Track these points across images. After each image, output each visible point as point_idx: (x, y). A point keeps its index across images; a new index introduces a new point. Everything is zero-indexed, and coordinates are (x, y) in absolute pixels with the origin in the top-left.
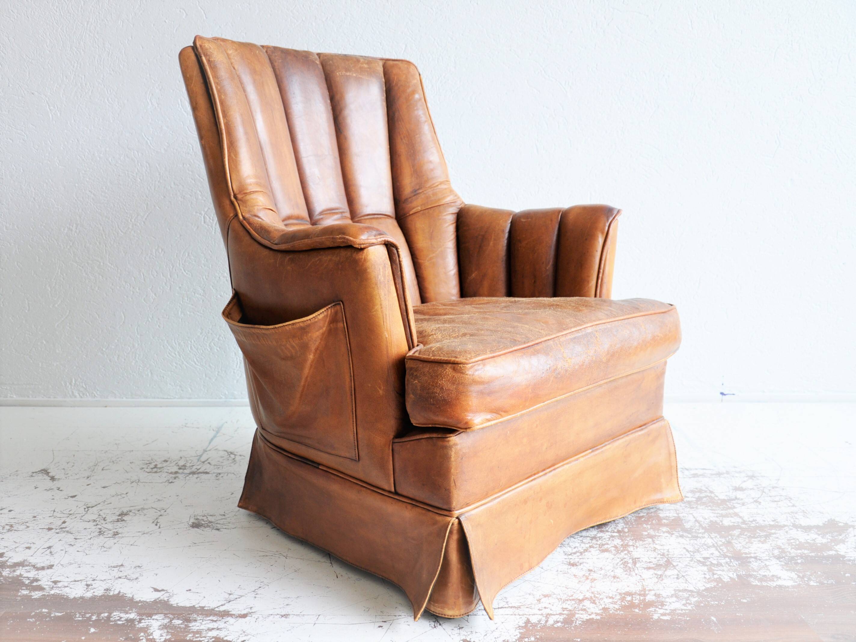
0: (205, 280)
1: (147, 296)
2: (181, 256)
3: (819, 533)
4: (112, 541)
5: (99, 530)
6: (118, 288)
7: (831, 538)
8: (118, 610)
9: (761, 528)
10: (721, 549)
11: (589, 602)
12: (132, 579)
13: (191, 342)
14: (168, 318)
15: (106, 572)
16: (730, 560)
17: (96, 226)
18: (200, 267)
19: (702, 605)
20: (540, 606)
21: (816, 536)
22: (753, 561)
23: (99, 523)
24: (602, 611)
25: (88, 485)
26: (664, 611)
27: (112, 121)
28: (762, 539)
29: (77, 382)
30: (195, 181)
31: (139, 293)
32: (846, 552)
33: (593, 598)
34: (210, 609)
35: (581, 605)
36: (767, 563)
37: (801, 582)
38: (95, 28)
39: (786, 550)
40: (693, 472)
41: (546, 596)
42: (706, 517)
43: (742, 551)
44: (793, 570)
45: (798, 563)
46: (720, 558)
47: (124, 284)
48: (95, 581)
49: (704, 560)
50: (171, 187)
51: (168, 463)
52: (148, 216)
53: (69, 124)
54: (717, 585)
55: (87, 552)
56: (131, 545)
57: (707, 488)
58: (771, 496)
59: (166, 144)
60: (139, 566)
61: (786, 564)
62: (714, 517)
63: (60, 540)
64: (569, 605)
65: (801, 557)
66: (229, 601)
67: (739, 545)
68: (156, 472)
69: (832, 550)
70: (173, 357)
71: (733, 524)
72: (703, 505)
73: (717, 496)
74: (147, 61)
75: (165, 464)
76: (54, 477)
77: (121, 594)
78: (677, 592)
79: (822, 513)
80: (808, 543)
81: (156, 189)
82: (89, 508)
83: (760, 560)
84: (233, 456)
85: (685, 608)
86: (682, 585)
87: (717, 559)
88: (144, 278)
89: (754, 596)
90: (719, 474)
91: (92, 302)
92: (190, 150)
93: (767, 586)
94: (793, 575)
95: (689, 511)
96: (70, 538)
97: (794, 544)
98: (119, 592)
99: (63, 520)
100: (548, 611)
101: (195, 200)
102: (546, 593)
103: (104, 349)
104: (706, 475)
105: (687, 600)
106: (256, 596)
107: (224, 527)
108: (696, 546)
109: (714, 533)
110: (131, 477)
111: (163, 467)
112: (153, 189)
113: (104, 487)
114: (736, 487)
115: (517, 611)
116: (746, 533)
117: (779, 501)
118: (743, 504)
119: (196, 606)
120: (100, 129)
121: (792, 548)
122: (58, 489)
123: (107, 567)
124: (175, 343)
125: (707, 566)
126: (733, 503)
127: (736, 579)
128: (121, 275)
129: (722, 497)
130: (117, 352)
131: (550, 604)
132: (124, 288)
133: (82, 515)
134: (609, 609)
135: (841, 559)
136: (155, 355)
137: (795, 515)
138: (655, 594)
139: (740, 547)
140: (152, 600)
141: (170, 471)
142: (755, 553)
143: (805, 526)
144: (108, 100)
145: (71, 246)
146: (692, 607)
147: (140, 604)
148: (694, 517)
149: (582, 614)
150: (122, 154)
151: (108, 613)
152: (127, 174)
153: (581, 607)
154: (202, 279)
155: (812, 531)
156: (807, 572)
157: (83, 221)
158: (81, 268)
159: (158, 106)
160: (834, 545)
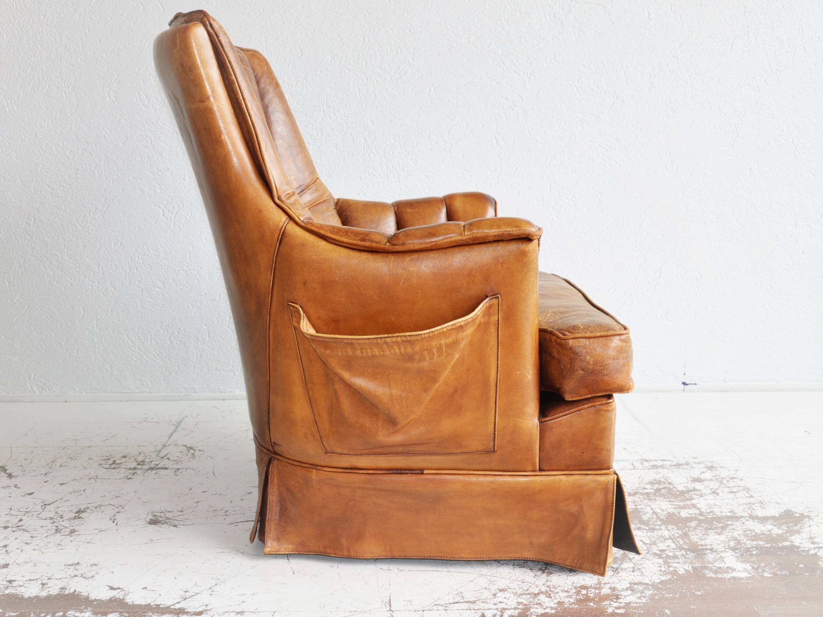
0: (165, 273)
1: (106, 290)
2: (140, 250)
3: (775, 523)
4: (69, 538)
5: (56, 528)
6: (77, 282)
7: (786, 529)
8: (73, 609)
9: (718, 519)
10: (677, 541)
11: (545, 596)
12: (88, 577)
13: (151, 336)
14: (128, 312)
15: (62, 570)
16: (686, 552)
17: (54, 220)
18: (160, 261)
19: (657, 598)
20: (495, 600)
21: (772, 527)
22: (709, 553)
23: (56, 521)
24: (557, 605)
25: (45, 482)
26: (619, 604)
27: (69, 115)
28: (719, 531)
29: (36, 378)
30: (153, 175)
31: (98, 287)
32: (801, 543)
33: (548, 591)
34: (165, 607)
35: (536, 599)
36: (723, 555)
37: (755, 574)
38: (52, 22)
39: (742, 542)
40: (652, 463)
41: (501, 590)
42: (664, 509)
43: (699, 543)
44: (748, 562)
45: (753, 554)
46: (677, 550)
47: (83, 278)
48: (51, 580)
49: (660, 553)
50: (129, 181)
51: (127, 458)
52: (106, 210)
53: (26, 118)
54: (673, 577)
55: (43, 550)
56: (88, 543)
57: (666, 480)
58: (729, 487)
59: (125, 137)
60: (95, 564)
61: (741, 555)
62: (672, 508)
63: (16, 538)
64: (524, 599)
65: (757, 548)
66: (185, 599)
67: (695, 536)
68: (114, 468)
69: (787, 541)
70: (133, 351)
71: (690, 515)
72: (661, 497)
73: (675, 488)
74: (104, 55)
75: (124, 460)
76: (11, 474)
77: (77, 593)
78: (632, 585)
79: (779, 504)
80: (763, 534)
81: (115, 182)
82: (46, 506)
83: (715, 551)
84: (192, 451)
85: (640, 601)
86: (637, 578)
87: (673, 552)
88: (103, 272)
89: (708, 588)
90: (678, 465)
91: (50, 297)
92: (148, 143)
93: (722, 578)
94: (748, 566)
95: (647, 503)
96: (26, 536)
97: (750, 535)
98: (75, 591)
99: (19, 518)
100: (503, 606)
101: (153, 193)
102: (502, 587)
103: (63, 344)
104: (665, 466)
105: (642, 593)
106: (212, 593)
107: (182, 523)
108: (653, 538)
109: (672, 525)
110: (90, 473)
111: (121, 463)
112: (111, 183)
113: (61, 484)
114: (694, 478)
115: (472, 606)
116: (703, 525)
117: (737, 492)
118: (701, 496)
119: (152, 604)
120: (58, 123)
121: (748, 540)
122: (16, 486)
123: (63, 565)
124: (135, 338)
125: (663, 558)
126: (692, 495)
127: (692, 572)
128: (79, 269)
129: (681, 488)
130: (76, 346)
131: (505, 598)
132: (83, 282)
133: (39, 512)
134: (564, 602)
135: (796, 550)
136: (115, 349)
137: (753, 506)
138: (611, 587)
139: (697, 539)
140: (108, 598)
141: (128, 467)
142: (711, 545)
143: (761, 517)
144: (65, 94)
145: (29, 241)
146: (646, 600)
147: (95, 603)
148: (652, 509)
149: (537, 608)
150: (80, 148)
151: (63, 612)
152: (85, 168)
153: (536, 601)
154: (161, 273)
155: (769, 522)
156: (762, 563)
157: (41, 215)
158: (39, 262)
159: (116, 100)
160: (789, 536)
